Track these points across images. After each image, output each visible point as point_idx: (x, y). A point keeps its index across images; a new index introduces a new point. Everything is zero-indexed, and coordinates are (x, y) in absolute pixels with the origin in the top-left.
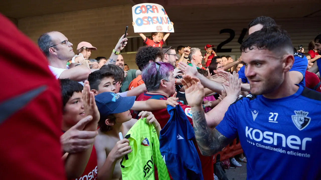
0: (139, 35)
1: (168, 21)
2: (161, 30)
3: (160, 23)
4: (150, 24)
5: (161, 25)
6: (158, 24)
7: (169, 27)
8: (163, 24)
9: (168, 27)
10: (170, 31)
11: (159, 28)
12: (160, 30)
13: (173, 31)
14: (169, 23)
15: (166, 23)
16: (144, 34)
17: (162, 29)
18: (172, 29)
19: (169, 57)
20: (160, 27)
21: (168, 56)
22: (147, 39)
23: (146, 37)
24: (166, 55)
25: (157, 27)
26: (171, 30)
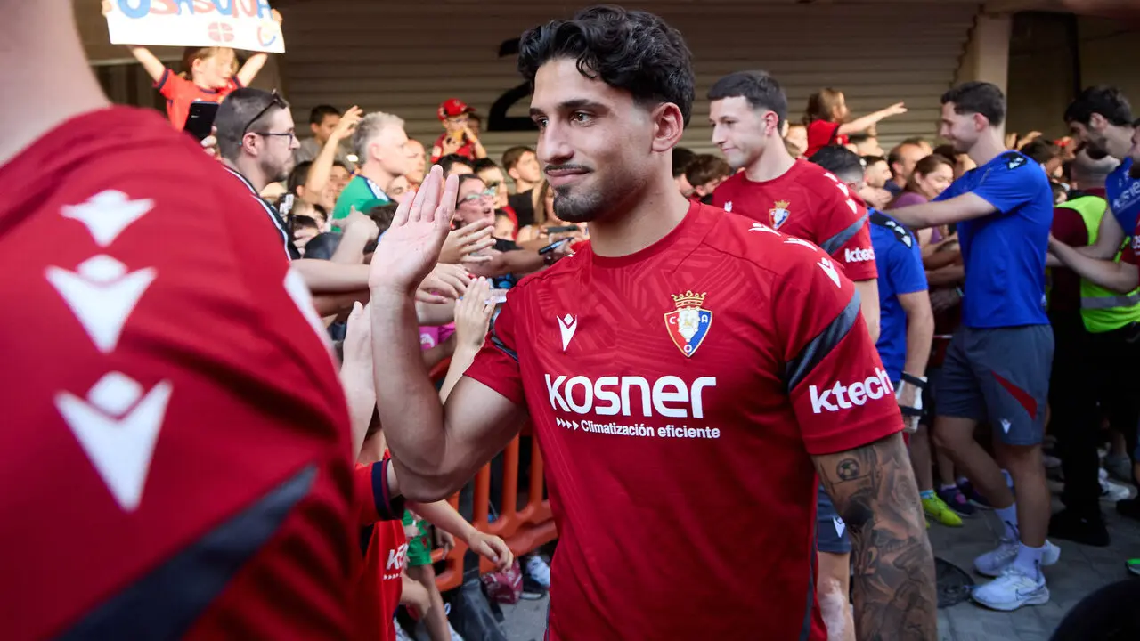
0: (132, 56)
1: (261, 7)
2: (229, 38)
3: (224, 12)
4: (178, 12)
5: (228, 19)
6: (215, 16)
7: (263, 32)
8: (236, 15)
9: (260, 29)
10: (266, 45)
11: (221, 31)
12: (222, 37)
13: (279, 47)
14: (261, 16)
15: (250, 14)
16: (155, 50)
17: (232, 36)
18: (275, 37)
19: (266, 145)
20: (224, 26)
21: (259, 142)
22: (165, 77)
23: (165, 64)
24: (253, 137)
25: (214, 26)
26: (270, 43)
